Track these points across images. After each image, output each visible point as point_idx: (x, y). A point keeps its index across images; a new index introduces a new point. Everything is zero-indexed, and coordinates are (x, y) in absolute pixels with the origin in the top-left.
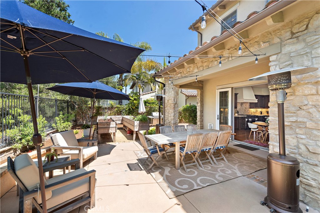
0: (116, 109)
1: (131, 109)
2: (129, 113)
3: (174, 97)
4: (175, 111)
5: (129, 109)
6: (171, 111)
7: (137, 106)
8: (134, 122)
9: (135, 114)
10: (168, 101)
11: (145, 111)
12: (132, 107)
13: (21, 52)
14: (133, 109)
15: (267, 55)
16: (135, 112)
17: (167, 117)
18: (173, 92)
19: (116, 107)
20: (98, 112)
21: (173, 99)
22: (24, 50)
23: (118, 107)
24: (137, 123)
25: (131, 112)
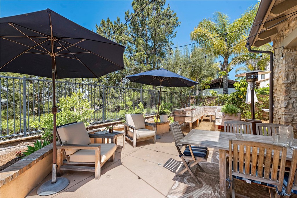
0: (217, 99)
4: (291, 98)
5: (234, 99)
6: (281, 97)
10: (278, 80)
13: (50, 54)
14: (239, 99)
19: (217, 97)
22: (53, 53)
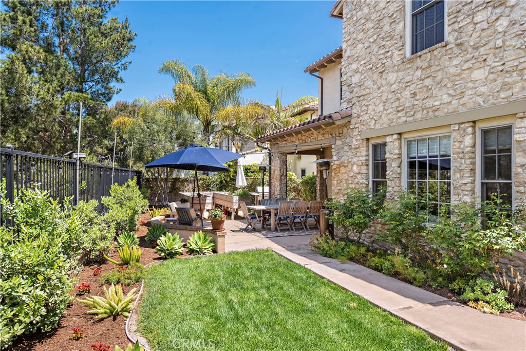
1: (224, 181)
2: (220, 188)
3: (280, 168)
4: (282, 184)
5: (221, 182)
6: (277, 183)
7: (233, 176)
8: (232, 197)
9: (230, 189)
10: (274, 171)
11: (246, 184)
12: (224, 179)
14: (226, 181)
15: (331, 144)
16: (231, 186)
17: (273, 191)
18: (279, 161)
20: (174, 186)
21: (279, 169)
23: (204, 179)
24: (236, 199)
25: (223, 187)
